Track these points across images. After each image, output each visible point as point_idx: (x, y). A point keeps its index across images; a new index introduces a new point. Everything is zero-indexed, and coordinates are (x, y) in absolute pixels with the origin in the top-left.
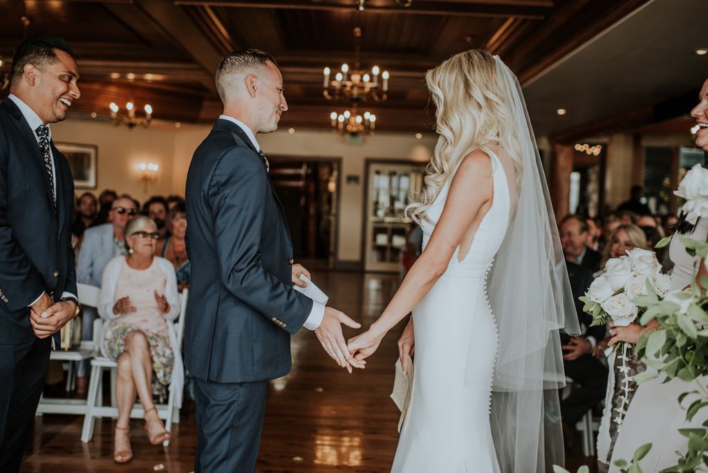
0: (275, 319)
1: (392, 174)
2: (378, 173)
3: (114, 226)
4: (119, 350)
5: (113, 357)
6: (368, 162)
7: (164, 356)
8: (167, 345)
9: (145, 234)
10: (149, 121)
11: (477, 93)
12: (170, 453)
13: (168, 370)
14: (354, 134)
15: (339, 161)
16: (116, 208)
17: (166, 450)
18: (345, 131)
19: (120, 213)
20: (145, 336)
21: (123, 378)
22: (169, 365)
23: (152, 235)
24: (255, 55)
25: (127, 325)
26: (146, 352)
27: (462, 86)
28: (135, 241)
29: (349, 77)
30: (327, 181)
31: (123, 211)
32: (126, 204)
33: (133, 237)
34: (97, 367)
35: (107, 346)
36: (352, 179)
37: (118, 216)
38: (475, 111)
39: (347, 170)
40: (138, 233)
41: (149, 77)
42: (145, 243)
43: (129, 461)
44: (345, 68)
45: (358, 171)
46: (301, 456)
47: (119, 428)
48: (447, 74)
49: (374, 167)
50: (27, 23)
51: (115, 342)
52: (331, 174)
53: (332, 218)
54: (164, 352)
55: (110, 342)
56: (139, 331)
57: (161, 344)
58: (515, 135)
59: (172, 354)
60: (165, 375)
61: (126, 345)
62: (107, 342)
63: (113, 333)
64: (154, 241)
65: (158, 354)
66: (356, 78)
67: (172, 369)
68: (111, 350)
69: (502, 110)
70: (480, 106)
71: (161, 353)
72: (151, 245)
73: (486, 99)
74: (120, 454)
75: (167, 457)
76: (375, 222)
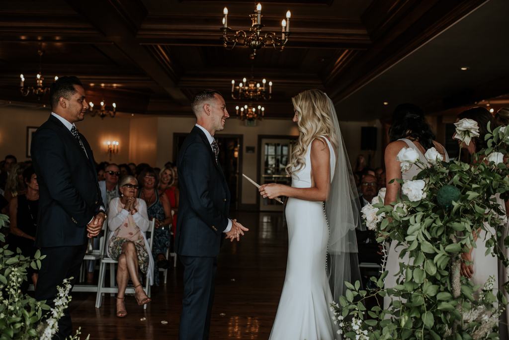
0: (213, 227)
1: (276, 145)
2: (268, 144)
3: (106, 182)
4: (119, 252)
5: (115, 257)
6: (261, 138)
7: (144, 256)
8: (145, 251)
9: (131, 185)
10: (114, 113)
11: (318, 113)
12: (147, 312)
13: (146, 264)
14: (251, 120)
15: (241, 137)
16: (108, 172)
17: (145, 311)
18: (245, 117)
19: (110, 174)
20: (134, 244)
21: (122, 269)
22: (147, 261)
23: (135, 186)
24: (208, 93)
25: (123, 239)
26: (135, 253)
27: (312, 109)
28: (125, 190)
29: (247, 84)
30: (233, 151)
31: (112, 174)
32: (114, 169)
33: (124, 187)
34: (103, 263)
35: (110, 251)
36: (249, 149)
37: (110, 176)
38: (316, 121)
39: (246, 144)
40: (127, 185)
41: (115, 85)
42: (130, 190)
43: (124, 317)
44: (245, 80)
45: (254, 144)
46: (224, 313)
47: (119, 298)
48: (304, 102)
49: (264, 141)
50: (41, 54)
51: (116, 248)
52: (235, 146)
53: (237, 176)
54: (144, 254)
55: (113, 248)
56: (130, 241)
57: (142, 249)
58: (335, 132)
59: (148, 255)
60: (144, 268)
61: (122, 250)
62: (110, 249)
63: (115, 243)
64: (136, 190)
65: (140, 255)
66: (252, 85)
67: (148, 264)
68: (114, 253)
69: (329, 121)
70: (319, 120)
71: (142, 255)
72: (134, 192)
73: (322, 116)
74: (120, 312)
75: (145, 314)
76: (265, 178)
